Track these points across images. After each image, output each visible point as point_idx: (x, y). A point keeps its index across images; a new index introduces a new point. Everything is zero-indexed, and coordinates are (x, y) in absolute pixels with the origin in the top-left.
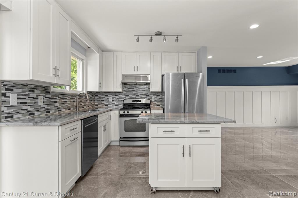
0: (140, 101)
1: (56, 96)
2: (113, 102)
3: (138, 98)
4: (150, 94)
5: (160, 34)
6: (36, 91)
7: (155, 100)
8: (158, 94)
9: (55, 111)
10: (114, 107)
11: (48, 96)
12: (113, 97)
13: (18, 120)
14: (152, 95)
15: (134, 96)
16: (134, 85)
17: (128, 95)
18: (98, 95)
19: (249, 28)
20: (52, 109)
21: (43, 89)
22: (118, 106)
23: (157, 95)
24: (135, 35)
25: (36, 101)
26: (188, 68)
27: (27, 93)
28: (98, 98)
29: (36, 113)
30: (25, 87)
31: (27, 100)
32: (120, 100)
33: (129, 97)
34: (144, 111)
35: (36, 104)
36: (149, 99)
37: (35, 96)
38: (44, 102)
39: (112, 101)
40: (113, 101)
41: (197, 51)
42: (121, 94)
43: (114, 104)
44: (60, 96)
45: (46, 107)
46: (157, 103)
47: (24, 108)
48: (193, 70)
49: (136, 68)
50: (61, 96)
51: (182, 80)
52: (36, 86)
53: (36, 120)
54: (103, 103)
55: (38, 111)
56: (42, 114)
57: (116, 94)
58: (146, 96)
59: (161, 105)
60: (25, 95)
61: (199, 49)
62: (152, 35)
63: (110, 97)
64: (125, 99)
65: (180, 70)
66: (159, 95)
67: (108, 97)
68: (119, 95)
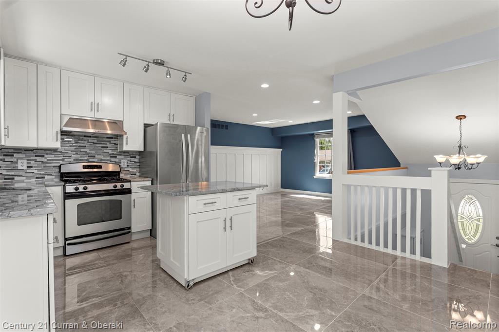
0: (100, 167)
2: (29, 171)
3: (94, 162)
4: (119, 155)
5: (162, 63)
7: (128, 166)
8: (133, 154)
10: (33, 180)
12: (28, 160)
14: (123, 157)
15: (84, 157)
19: (260, 86)
22: (44, 178)
23: (131, 157)
24: (119, 54)
26: (184, 118)
32: (47, 165)
34: (119, 184)
36: (116, 163)
39: (25, 167)
40: (28, 167)
41: (196, 96)
43: (31, 174)
46: (131, 170)
48: (191, 123)
49: (95, 107)
51: (183, 136)
57: (37, 153)
58: (109, 158)
59: (139, 172)
61: (200, 95)
62: (148, 62)
64: (61, 162)
65: (172, 119)
66: (135, 157)
67: (14, 160)
68: (46, 156)
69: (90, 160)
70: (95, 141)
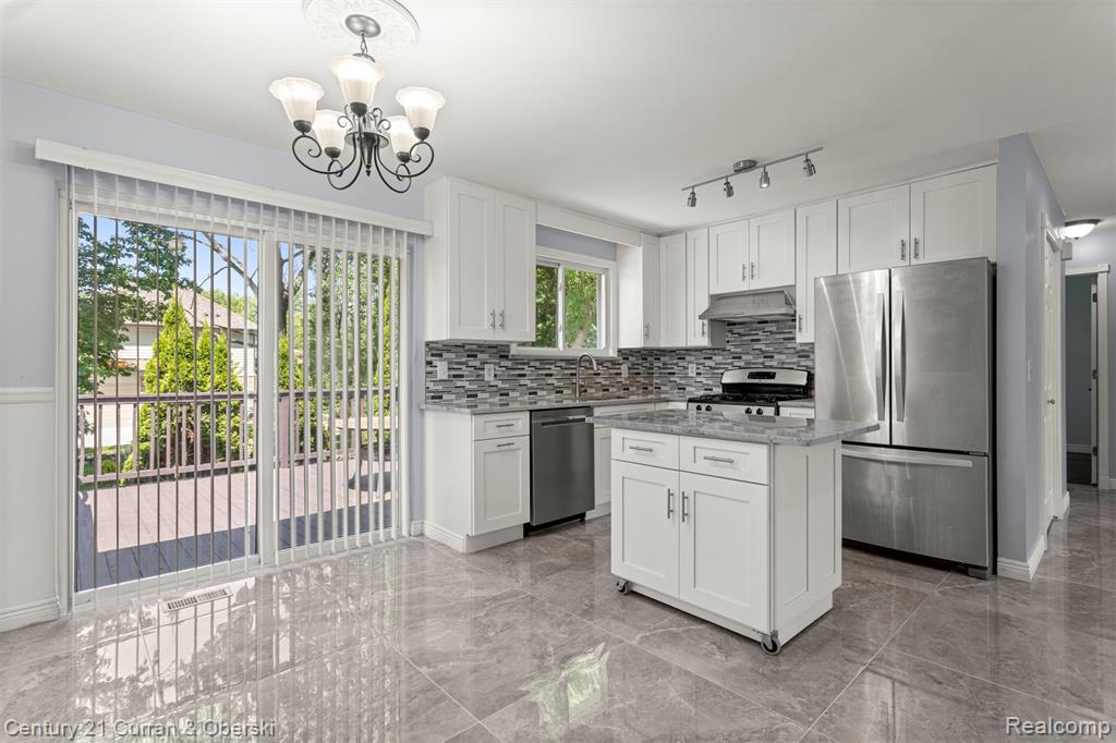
0: (772, 376)
1: (523, 364)
2: (698, 380)
3: (770, 367)
5: (750, 165)
6: (480, 356)
9: (522, 394)
10: (702, 392)
11: (504, 363)
12: (698, 364)
13: (449, 404)
15: (757, 358)
16: (759, 323)
17: (740, 358)
18: (662, 359)
20: (514, 390)
21: (495, 350)
25: (481, 372)
27: (464, 360)
28: (660, 365)
29: (480, 395)
30: (461, 350)
31: (465, 371)
32: (716, 372)
33: (742, 364)
34: (754, 409)
35: (480, 378)
37: (477, 364)
38: (495, 376)
39: (694, 375)
40: (698, 374)
42: (719, 355)
43: (700, 385)
44: (532, 364)
45: (500, 384)
47: (459, 384)
49: (750, 271)
50: (537, 364)
52: (480, 346)
53: (480, 407)
54: (672, 379)
55: (484, 391)
56: (491, 397)
60: (462, 363)
62: (727, 177)
63: (691, 362)
64: (730, 367)
67: (685, 364)
68: (714, 358)
69: (767, 364)
70: (774, 329)
